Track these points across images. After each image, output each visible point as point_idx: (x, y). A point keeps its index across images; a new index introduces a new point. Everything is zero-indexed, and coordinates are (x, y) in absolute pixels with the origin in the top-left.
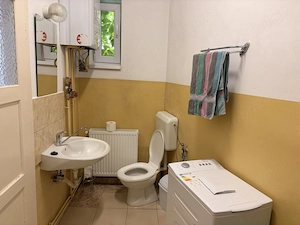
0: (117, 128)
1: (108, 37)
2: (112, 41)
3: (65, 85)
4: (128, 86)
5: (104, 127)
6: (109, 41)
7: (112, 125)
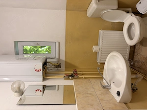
0: (97, 44)
1: (40, 49)
2: (42, 47)
3: (68, 79)
4: (69, 37)
5: (96, 53)
6: (43, 49)
7: (95, 48)
